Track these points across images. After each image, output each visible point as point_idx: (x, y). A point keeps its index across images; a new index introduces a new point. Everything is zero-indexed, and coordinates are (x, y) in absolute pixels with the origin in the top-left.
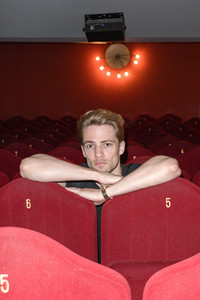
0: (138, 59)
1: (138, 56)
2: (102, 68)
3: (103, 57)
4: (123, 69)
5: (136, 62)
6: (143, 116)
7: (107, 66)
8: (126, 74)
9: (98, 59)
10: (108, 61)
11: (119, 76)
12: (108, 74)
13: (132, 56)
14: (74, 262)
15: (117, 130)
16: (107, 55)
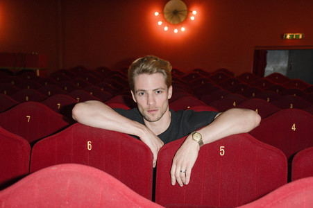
0: (195, 14)
1: (194, 12)
2: (160, 23)
3: (162, 13)
4: (180, 24)
5: (192, 18)
6: (196, 70)
7: (165, 21)
8: (183, 29)
9: (157, 14)
10: (166, 16)
11: (176, 31)
12: (166, 29)
13: (189, 12)
14: (135, 201)
15: (166, 77)
16: (165, 11)
